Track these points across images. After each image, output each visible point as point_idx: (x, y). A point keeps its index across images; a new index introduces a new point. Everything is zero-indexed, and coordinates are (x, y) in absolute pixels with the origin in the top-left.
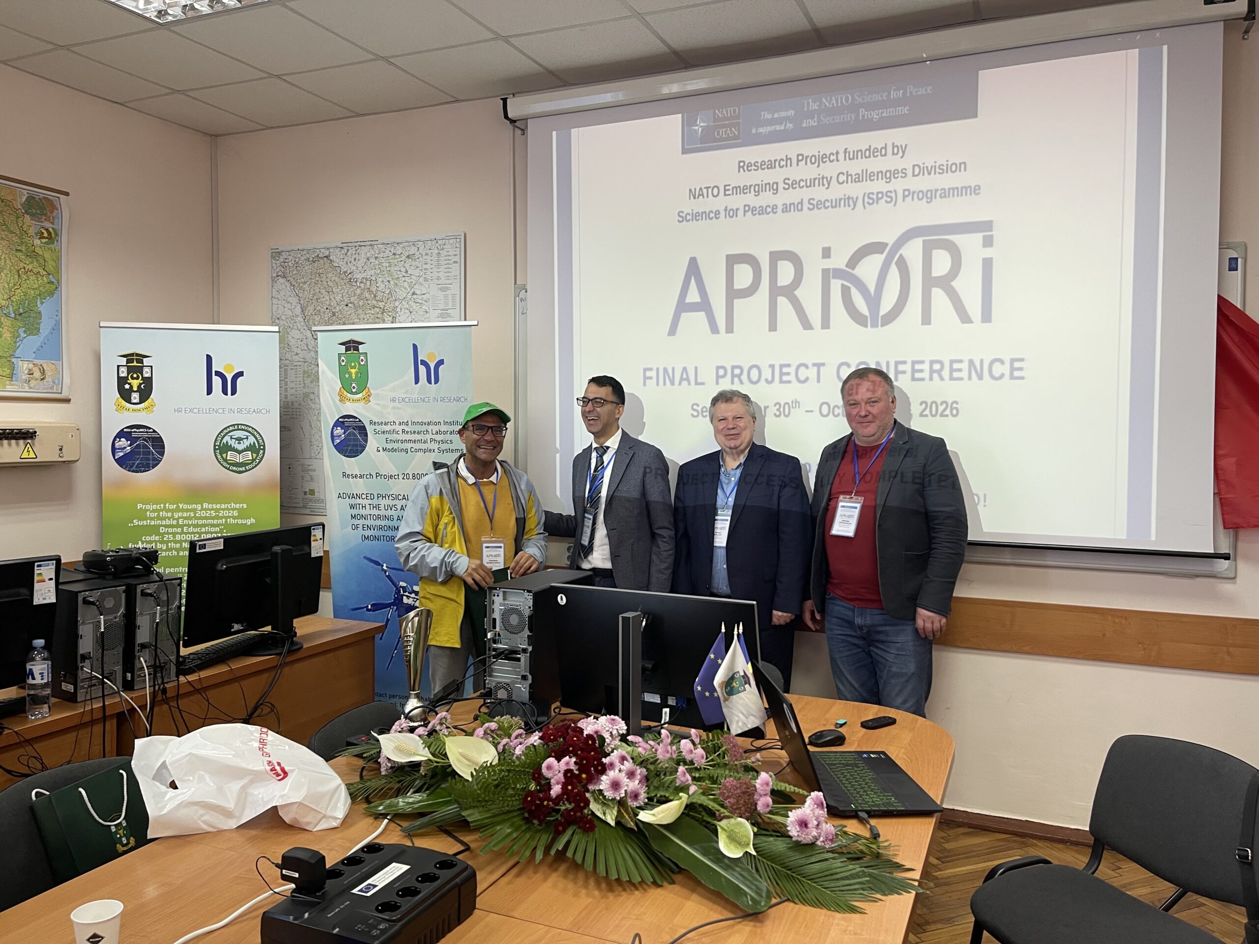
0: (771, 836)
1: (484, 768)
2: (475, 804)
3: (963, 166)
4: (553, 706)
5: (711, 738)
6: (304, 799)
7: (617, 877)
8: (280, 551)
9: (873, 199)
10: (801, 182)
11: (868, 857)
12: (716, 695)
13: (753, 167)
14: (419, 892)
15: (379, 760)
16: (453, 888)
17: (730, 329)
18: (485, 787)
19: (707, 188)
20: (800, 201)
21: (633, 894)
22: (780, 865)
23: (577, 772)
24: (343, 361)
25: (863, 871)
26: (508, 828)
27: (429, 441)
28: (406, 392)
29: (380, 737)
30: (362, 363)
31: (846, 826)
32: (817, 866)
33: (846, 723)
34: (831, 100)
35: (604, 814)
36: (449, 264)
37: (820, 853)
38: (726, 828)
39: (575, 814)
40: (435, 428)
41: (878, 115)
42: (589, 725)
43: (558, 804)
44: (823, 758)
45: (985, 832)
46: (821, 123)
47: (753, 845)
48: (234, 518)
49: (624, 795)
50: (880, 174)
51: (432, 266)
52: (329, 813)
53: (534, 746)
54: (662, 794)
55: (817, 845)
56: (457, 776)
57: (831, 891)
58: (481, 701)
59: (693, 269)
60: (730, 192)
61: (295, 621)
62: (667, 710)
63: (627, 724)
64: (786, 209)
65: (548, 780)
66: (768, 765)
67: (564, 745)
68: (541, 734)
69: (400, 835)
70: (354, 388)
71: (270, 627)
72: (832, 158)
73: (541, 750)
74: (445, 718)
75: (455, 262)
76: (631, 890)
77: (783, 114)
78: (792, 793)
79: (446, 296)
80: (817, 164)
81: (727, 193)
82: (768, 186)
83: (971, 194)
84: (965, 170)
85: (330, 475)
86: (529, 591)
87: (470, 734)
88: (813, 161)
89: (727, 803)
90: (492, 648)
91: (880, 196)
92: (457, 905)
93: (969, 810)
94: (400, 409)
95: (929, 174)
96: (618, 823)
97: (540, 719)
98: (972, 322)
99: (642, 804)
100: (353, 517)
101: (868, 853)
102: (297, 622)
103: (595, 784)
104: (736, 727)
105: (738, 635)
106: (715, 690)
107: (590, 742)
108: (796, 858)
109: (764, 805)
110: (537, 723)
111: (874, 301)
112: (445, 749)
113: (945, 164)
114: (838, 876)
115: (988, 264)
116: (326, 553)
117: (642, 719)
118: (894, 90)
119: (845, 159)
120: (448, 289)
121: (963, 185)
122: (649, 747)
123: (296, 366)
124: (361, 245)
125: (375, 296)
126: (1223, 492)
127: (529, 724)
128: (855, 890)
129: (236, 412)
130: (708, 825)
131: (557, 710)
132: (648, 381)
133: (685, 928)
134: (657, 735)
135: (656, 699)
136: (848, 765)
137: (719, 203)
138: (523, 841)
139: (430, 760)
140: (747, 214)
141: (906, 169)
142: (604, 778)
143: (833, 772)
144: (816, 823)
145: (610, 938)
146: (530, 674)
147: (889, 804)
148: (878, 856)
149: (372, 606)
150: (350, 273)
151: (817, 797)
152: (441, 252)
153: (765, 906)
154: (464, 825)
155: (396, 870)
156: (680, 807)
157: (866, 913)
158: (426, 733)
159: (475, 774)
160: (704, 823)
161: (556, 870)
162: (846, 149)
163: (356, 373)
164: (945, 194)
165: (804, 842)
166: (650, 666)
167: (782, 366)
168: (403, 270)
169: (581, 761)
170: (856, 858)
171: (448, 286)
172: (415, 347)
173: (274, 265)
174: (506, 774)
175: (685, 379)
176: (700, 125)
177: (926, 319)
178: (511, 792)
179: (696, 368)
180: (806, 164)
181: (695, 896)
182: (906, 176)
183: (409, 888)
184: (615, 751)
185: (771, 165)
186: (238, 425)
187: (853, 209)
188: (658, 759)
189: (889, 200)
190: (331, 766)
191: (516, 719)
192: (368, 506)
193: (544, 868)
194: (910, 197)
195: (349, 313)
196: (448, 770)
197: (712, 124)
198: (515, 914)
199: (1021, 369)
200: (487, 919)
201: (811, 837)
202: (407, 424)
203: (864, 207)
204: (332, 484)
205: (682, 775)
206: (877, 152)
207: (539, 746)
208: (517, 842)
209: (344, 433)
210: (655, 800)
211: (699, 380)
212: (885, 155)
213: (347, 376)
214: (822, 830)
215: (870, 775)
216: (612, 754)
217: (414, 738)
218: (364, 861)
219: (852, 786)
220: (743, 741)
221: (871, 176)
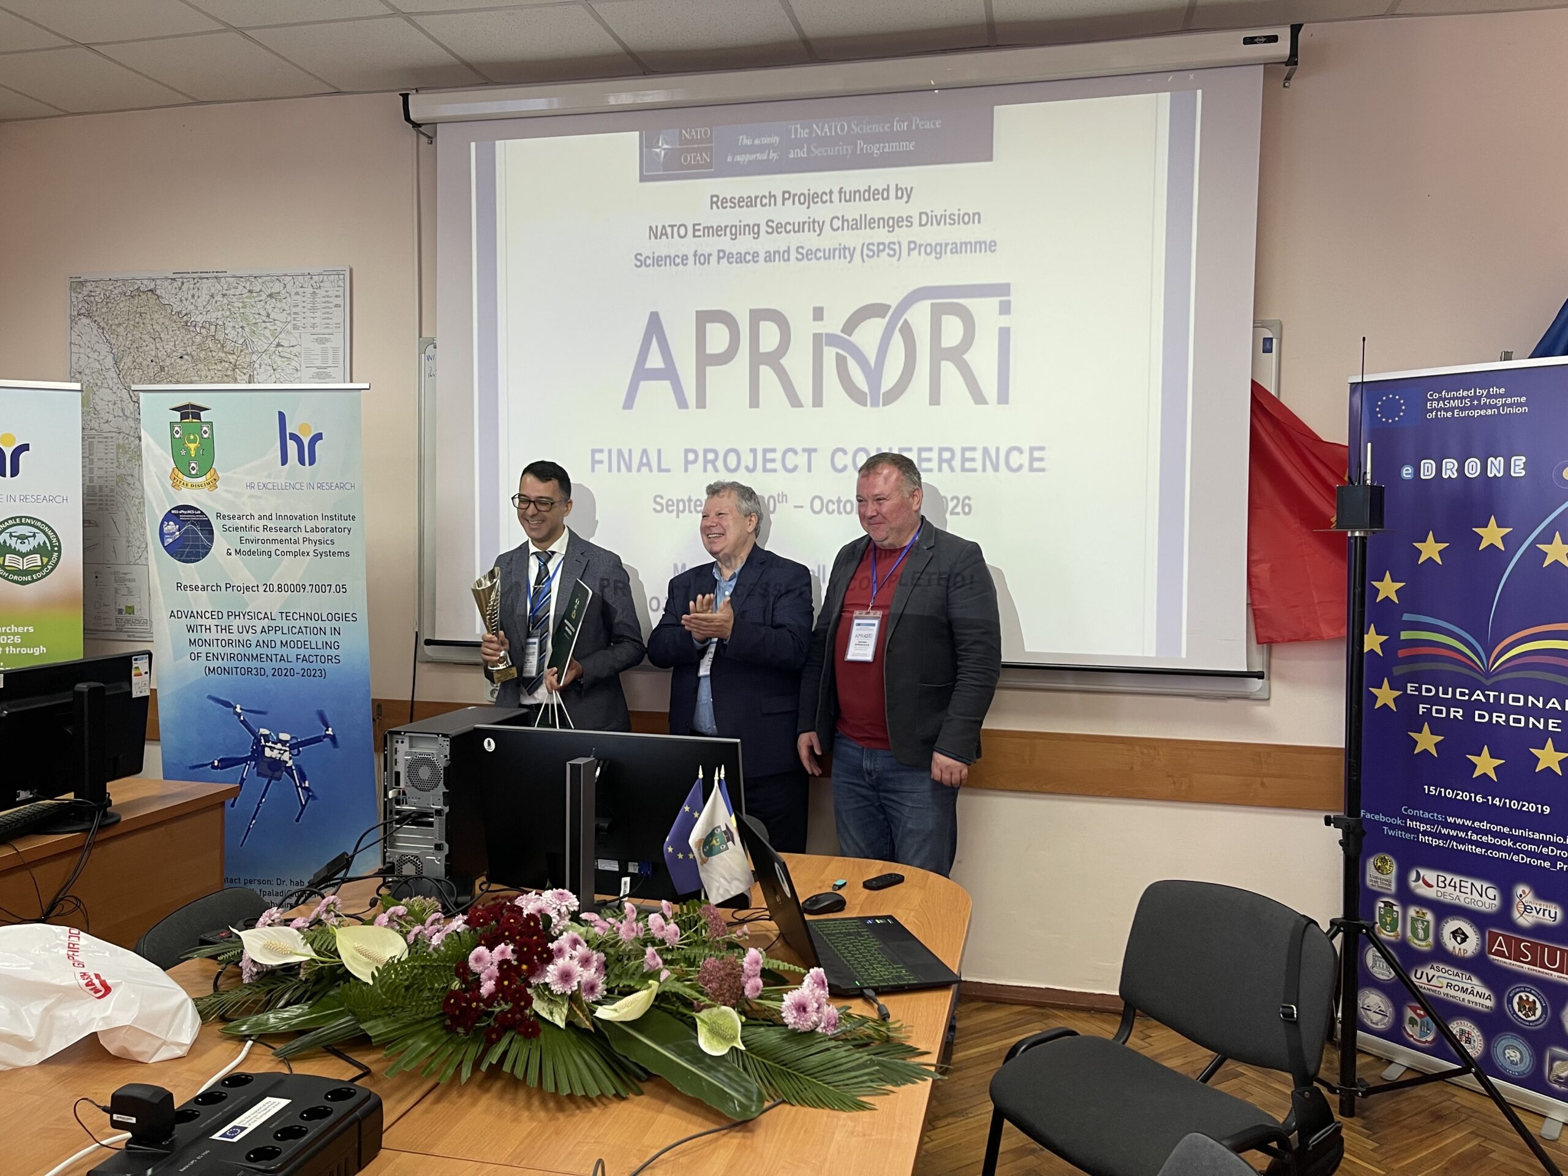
0: (761, 1025)
1: (390, 965)
2: (377, 1014)
3: (977, 217)
4: (478, 883)
5: (685, 911)
6: (132, 1023)
7: (569, 1092)
8: (87, 690)
9: (874, 250)
10: (788, 226)
11: (877, 1042)
12: (691, 856)
13: (729, 204)
14: (305, 1133)
15: (240, 964)
16: (351, 1123)
17: (701, 403)
18: (392, 989)
19: (672, 226)
20: (786, 249)
21: (591, 1112)
22: (773, 1060)
23: (515, 963)
24: (177, 432)
25: (871, 1059)
26: (423, 1042)
27: (301, 541)
28: (267, 477)
29: (240, 934)
30: (205, 436)
31: (850, 1008)
32: (817, 1058)
33: (845, 884)
34: (823, 128)
35: (551, 1013)
36: (328, 307)
37: (821, 1042)
38: (706, 1020)
39: (513, 1016)
40: (310, 524)
41: (879, 150)
42: (530, 903)
43: (491, 1005)
44: (819, 928)
45: (1001, 1005)
46: (812, 155)
47: (741, 1038)
48: (15, 646)
49: (576, 988)
50: (881, 221)
51: (305, 310)
52: (170, 1038)
53: (458, 933)
54: (626, 983)
55: (818, 1033)
56: (351, 979)
57: (834, 1086)
58: (380, 880)
59: (655, 327)
60: (701, 233)
61: (108, 784)
62: (627, 879)
63: (579, 900)
64: (770, 257)
65: (477, 976)
66: (756, 940)
67: (497, 929)
68: (466, 917)
69: (272, 1060)
70: (193, 469)
71: (73, 794)
72: (825, 198)
73: (467, 938)
74: (334, 903)
75: (336, 306)
76: (587, 1107)
77: (766, 140)
78: (786, 971)
79: (324, 351)
80: (806, 204)
81: (697, 233)
82: (747, 228)
83: (986, 251)
84: (979, 222)
85: (159, 586)
86: (445, 736)
87: (371, 922)
88: (802, 200)
89: (707, 989)
90: (394, 811)
91: (881, 247)
92: (356, 1145)
93: (983, 981)
94: (260, 497)
95: (939, 224)
96: (569, 1024)
97: (461, 899)
98: (986, 403)
99: (600, 997)
100: (192, 643)
101: (876, 1037)
102: (111, 787)
103: (539, 976)
104: (716, 896)
105: (720, 781)
106: (691, 851)
107: (532, 924)
108: (793, 1051)
109: (752, 988)
110: (457, 905)
111: (874, 375)
112: (335, 943)
113: (957, 213)
114: (843, 1068)
115: (1004, 334)
116: (154, 691)
117: (596, 893)
118: (898, 121)
119: (840, 201)
120: (327, 340)
121: (977, 240)
122: (609, 925)
123: (107, 438)
124: (200, 277)
125: (223, 346)
126: (1256, 603)
127: (446, 907)
128: (863, 1082)
129: (18, 500)
130: (684, 1018)
131: (484, 887)
132: (597, 466)
133: (657, 1148)
134: (617, 911)
135: (613, 866)
136: (850, 934)
137: (688, 245)
138: (443, 1057)
139: (312, 960)
140: (721, 261)
141: (911, 217)
142: (550, 968)
143: (833, 943)
144: (816, 1005)
145: (561, 1169)
146: (447, 841)
147: (900, 978)
148: (888, 1040)
149: (219, 762)
150: (186, 314)
151: (817, 974)
152: (317, 291)
153: (756, 1111)
154: (363, 1042)
155: (271, 1106)
156: (650, 997)
157: (875, 1109)
158: (308, 925)
159: (376, 974)
160: (678, 1016)
161: (488, 1090)
162: (841, 188)
163: (197, 449)
164: (957, 248)
165: (803, 1029)
166: (606, 825)
167: (765, 451)
168: (264, 313)
169: (521, 948)
170: (862, 1044)
171: (327, 336)
172: (282, 417)
173: (74, 299)
174: (420, 971)
175: (644, 465)
176: (662, 148)
177: (935, 399)
178: (426, 994)
179: (659, 451)
180: (794, 203)
181: (668, 1108)
182: (911, 226)
183: (291, 1127)
184: (565, 933)
185: (752, 202)
186: (21, 518)
187: (850, 262)
188: (618, 942)
189: (892, 253)
190: (169, 975)
191: (432, 901)
192: (213, 629)
193: (473, 1089)
194: (917, 251)
195: (184, 368)
196: (339, 972)
197: (678, 147)
198: (436, 1152)
199: (1041, 459)
200: (397, 1161)
201: (810, 1023)
202: (270, 517)
203: (863, 260)
204: (161, 598)
205: (651, 957)
206: (878, 194)
207: (464, 932)
208: (436, 1059)
209: (179, 530)
210: (616, 991)
211: (663, 466)
212: (888, 198)
213: (183, 453)
214: (823, 1014)
215: (875, 944)
216: (560, 938)
217: (290, 933)
218: (225, 1098)
219: (856, 959)
220: (723, 913)
221: (873, 223)
